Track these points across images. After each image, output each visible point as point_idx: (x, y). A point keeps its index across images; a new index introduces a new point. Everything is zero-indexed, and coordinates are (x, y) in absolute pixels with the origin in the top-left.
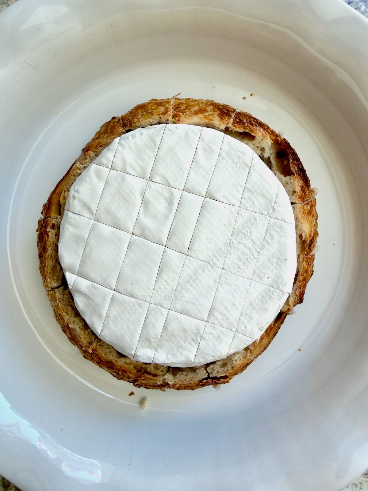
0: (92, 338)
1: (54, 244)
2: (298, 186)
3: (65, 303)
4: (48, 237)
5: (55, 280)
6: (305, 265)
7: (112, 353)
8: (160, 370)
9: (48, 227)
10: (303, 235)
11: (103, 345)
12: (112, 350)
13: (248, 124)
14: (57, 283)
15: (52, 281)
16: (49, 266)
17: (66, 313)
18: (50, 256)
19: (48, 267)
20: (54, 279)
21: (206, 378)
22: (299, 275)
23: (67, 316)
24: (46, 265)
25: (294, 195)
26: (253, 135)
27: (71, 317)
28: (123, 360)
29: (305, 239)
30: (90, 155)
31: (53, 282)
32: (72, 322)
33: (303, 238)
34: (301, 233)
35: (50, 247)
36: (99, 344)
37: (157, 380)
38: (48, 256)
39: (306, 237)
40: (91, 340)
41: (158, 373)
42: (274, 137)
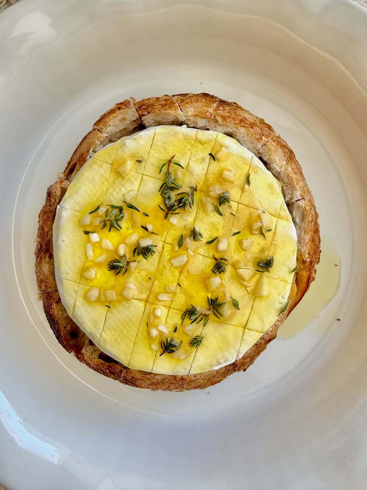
0: (262, 150)
1: (302, 245)
2: (54, 308)
3: (291, 186)
4: (309, 252)
5: (301, 207)
6: (46, 229)
7: (241, 136)
8: (191, 121)
9: (309, 262)
10: (48, 259)
11: (251, 144)
12: (241, 139)
13: (105, 371)
14: (299, 205)
15: (305, 207)
16: (307, 223)
17: (290, 176)
18: (306, 233)
19: (308, 221)
20: (302, 209)
21: (143, 116)
22: (52, 217)
23: (288, 173)
24: (310, 223)
25: (58, 299)
26: (100, 359)
27: (284, 172)
28: (230, 130)
29: (45, 255)
30: (267, 335)
31: (303, 206)
32: (283, 167)
33: (48, 255)
34: (50, 260)
35: (307, 242)
36: (254, 144)
37: (194, 110)
38: (308, 233)
39: (45, 258)
40: (263, 147)
41: (193, 118)
42: (80, 357)
